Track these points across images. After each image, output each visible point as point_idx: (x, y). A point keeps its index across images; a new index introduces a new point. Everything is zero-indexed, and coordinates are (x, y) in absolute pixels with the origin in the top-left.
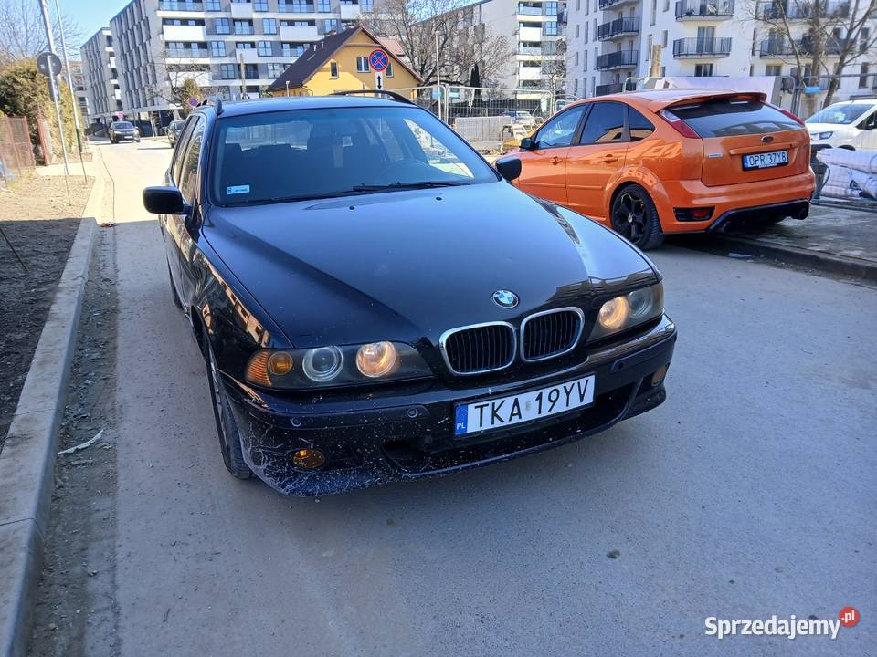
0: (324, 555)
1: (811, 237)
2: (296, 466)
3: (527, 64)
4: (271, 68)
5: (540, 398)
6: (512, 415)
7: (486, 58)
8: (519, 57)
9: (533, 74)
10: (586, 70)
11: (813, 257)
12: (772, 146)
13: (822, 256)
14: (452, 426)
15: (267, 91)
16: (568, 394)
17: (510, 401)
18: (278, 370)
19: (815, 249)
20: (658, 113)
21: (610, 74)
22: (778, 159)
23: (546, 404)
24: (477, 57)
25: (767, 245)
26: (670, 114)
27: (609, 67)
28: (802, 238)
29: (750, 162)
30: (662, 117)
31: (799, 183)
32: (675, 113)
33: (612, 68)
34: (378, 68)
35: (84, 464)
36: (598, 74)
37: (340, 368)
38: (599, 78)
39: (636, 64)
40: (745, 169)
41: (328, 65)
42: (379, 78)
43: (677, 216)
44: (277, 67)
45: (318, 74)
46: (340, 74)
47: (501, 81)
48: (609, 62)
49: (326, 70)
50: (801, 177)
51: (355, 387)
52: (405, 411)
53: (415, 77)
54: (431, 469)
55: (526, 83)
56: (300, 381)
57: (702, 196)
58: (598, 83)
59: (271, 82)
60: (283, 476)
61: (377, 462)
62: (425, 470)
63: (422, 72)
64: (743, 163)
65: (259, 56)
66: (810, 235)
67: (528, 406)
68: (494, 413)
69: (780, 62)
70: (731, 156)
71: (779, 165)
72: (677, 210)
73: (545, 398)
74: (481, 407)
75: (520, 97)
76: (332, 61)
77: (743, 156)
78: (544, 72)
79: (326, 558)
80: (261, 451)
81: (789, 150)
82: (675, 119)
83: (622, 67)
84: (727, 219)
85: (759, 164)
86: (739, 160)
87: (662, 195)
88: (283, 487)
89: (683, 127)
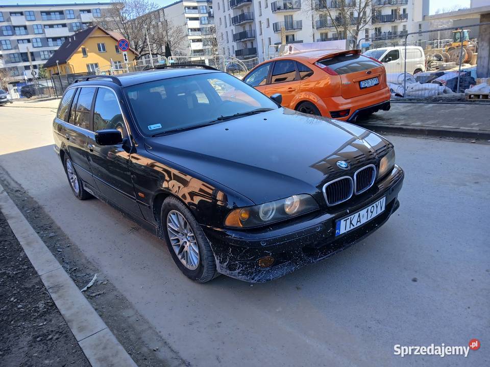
0: (278, 310)
1: (393, 118)
2: (260, 266)
3: (194, 41)
4: (42, 53)
5: (367, 212)
6: (358, 222)
7: (172, 39)
8: (189, 38)
9: (198, 46)
10: (228, 42)
11: (400, 128)
12: (371, 76)
13: (404, 127)
14: (333, 232)
15: (43, 68)
16: (377, 207)
17: (357, 215)
18: (243, 218)
19: (399, 124)
20: (314, 64)
21: (241, 44)
22: (375, 82)
23: (370, 214)
24: (166, 39)
25: (375, 125)
26: (319, 64)
27: (240, 39)
28: (389, 119)
29: (363, 84)
30: (316, 66)
31: (383, 94)
32: (322, 63)
33: (243, 40)
34: (124, 50)
35: (98, 295)
36: (235, 44)
37: (274, 212)
38: (236, 46)
39: (255, 37)
40: (361, 88)
41: (80, 49)
42: (125, 55)
43: (332, 116)
44: (46, 53)
45: (75, 55)
46: (89, 54)
47: (183, 51)
48: (240, 37)
49: (79, 52)
50: (384, 90)
51: (284, 220)
52: (315, 228)
53: (133, 52)
54: (322, 256)
55: (195, 51)
56: (257, 222)
57: (342, 104)
58: (236, 49)
59: (45, 62)
60: (252, 273)
61: (300, 257)
62: (320, 257)
63: (136, 49)
64: (360, 86)
65: (34, 47)
66: (392, 117)
67: (363, 216)
68: (351, 223)
69: (327, 31)
70: (354, 82)
71: (376, 85)
72: (331, 113)
73: (369, 211)
74: (346, 220)
75: (193, 59)
76: (82, 46)
77: (359, 82)
78: (204, 45)
79: (279, 312)
80: (237, 262)
81: (378, 77)
82: (324, 66)
83: (248, 39)
84: (357, 114)
85: (367, 85)
86: (358, 84)
87: (323, 106)
88: (253, 279)
89: (328, 70)
